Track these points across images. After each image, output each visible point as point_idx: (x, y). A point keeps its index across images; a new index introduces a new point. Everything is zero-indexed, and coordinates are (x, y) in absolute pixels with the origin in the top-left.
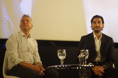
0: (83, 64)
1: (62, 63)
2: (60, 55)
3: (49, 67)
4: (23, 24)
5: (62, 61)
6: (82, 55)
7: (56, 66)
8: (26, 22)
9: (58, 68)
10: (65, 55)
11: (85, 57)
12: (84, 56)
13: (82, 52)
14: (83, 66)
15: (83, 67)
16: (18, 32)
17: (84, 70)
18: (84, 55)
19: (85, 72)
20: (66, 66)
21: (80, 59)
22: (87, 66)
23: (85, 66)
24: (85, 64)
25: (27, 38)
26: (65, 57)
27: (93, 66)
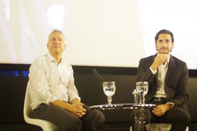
0: (141, 103)
1: (110, 101)
2: (106, 90)
3: (91, 107)
4: (54, 44)
5: (110, 99)
6: (139, 90)
7: (101, 106)
8: (58, 42)
9: (103, 109)
10: (115, 90)
11: (142, 93)
12: (141, 91)
13: (138, 85)
14: (139, 105)
15: (141, 107)
16: (45, 55)
17: (141, 111)
18: (141, 89)
19: (143, 115)
20: (115, 106)
21: (135, 96)
22: (145, 107)
23: (143, 105)
24: (142, 103)
25: (58, 64)
26: (114, 93)
27: (155, 105)
